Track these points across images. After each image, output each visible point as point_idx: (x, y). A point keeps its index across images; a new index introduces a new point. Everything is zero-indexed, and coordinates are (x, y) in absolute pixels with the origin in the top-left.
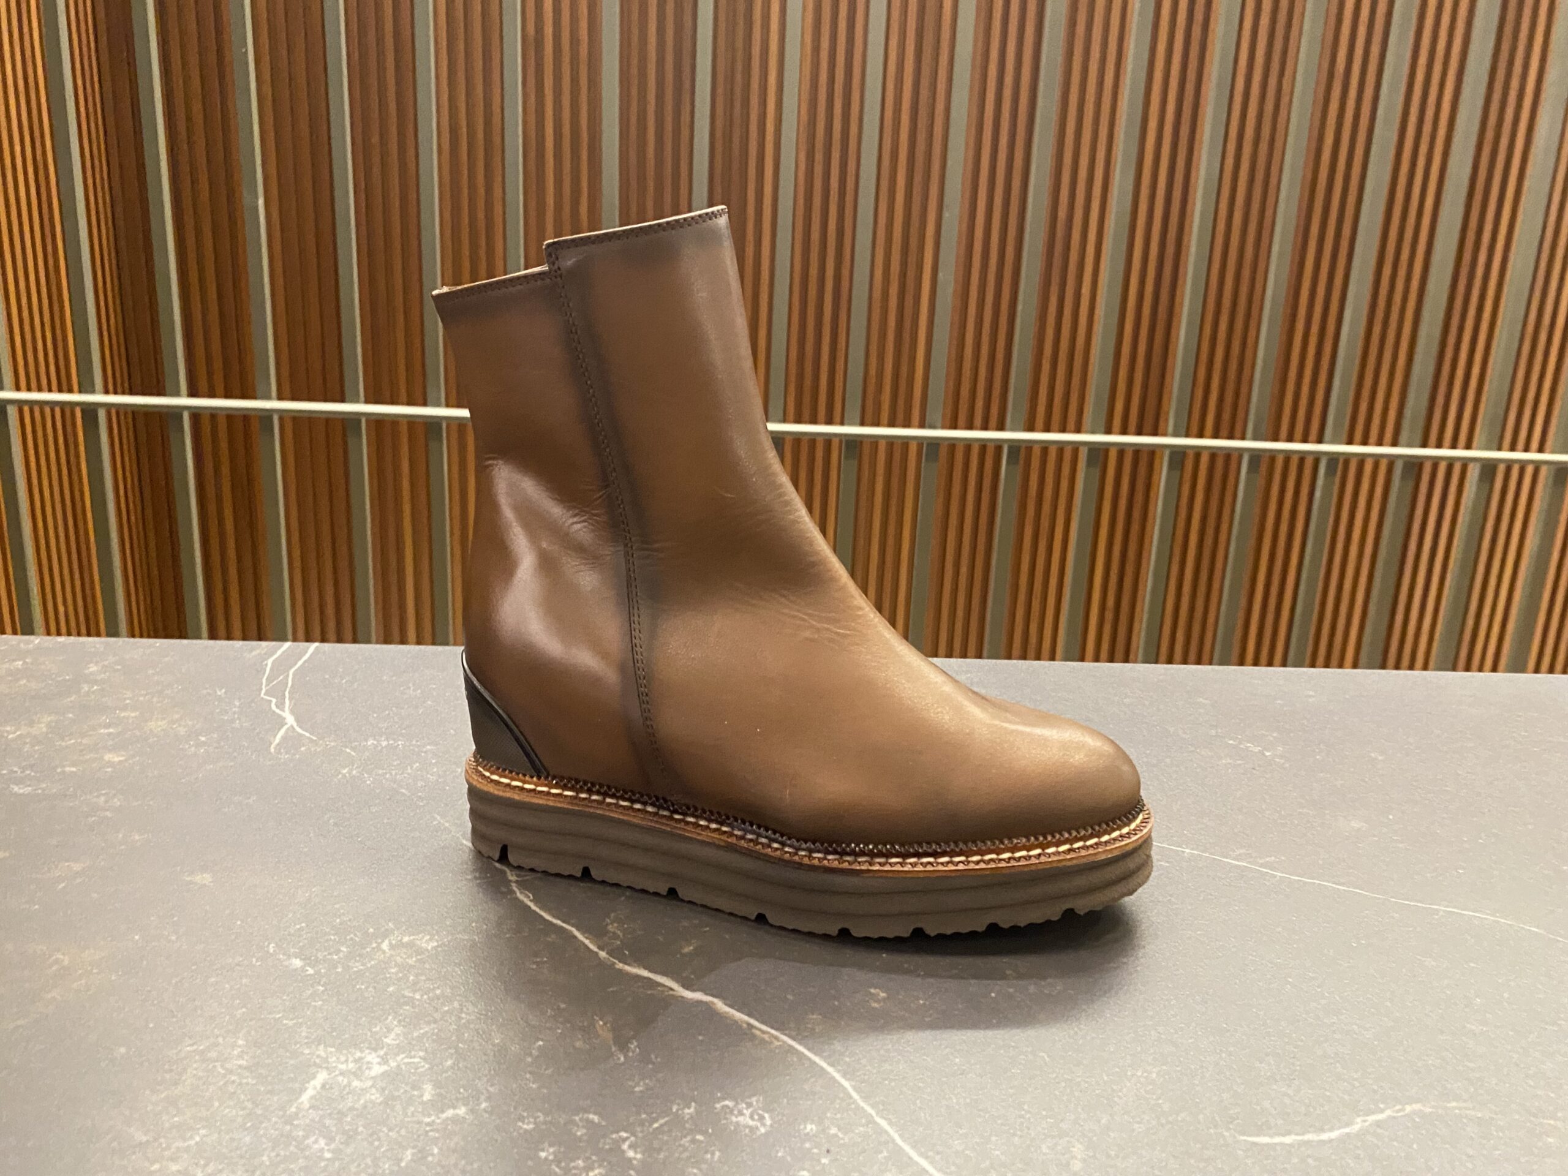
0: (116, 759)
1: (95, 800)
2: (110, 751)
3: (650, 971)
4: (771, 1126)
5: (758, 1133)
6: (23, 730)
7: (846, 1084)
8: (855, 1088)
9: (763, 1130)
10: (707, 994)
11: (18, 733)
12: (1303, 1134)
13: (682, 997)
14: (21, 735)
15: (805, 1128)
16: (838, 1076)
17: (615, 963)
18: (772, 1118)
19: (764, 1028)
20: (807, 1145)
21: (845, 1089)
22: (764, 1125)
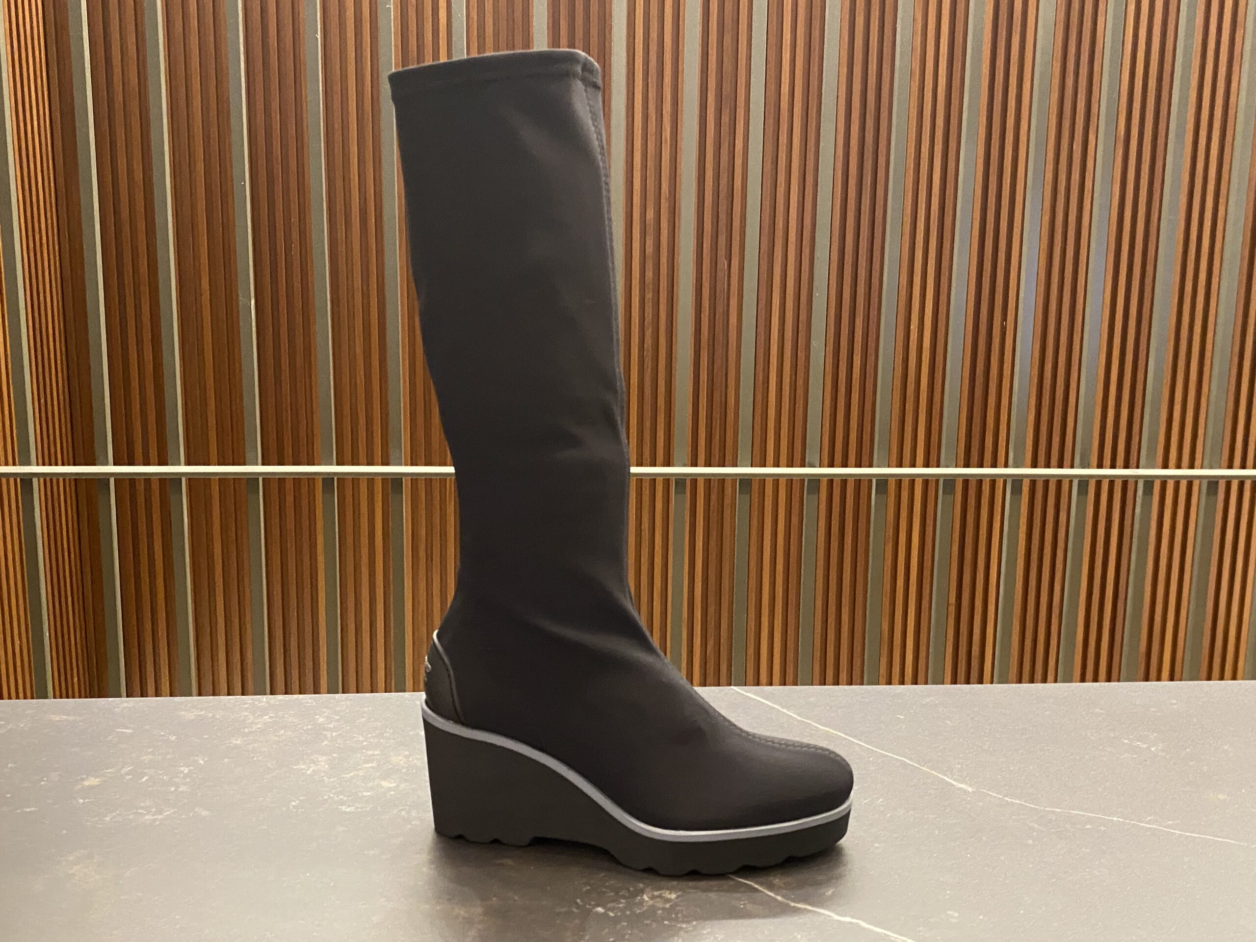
2: (382, 779)
6: (313, 767)
11: (311, 770)
13: (838, 920)
14: (313, 771)
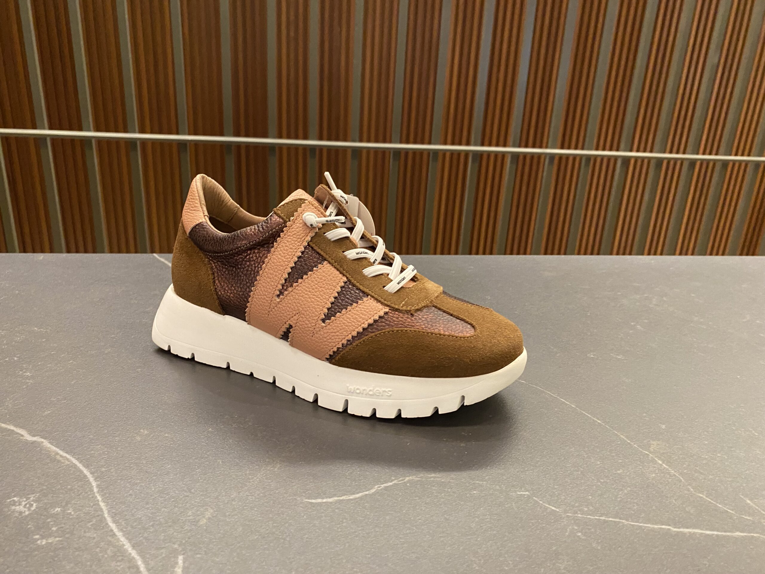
3: (16, 426)
4: (35, 510)
5: (24, 515)
7: (94, 484)
8: (98, 486)
9: (27, 513)
10: (42, 438)
12: (341, 496)
13: (27, 440)
15: (54, 510)
16: (91, 479)
18: (36, 505)
19: (65, 455)
20: (49, 520)
21: (93, 486)
22: (29, 510)
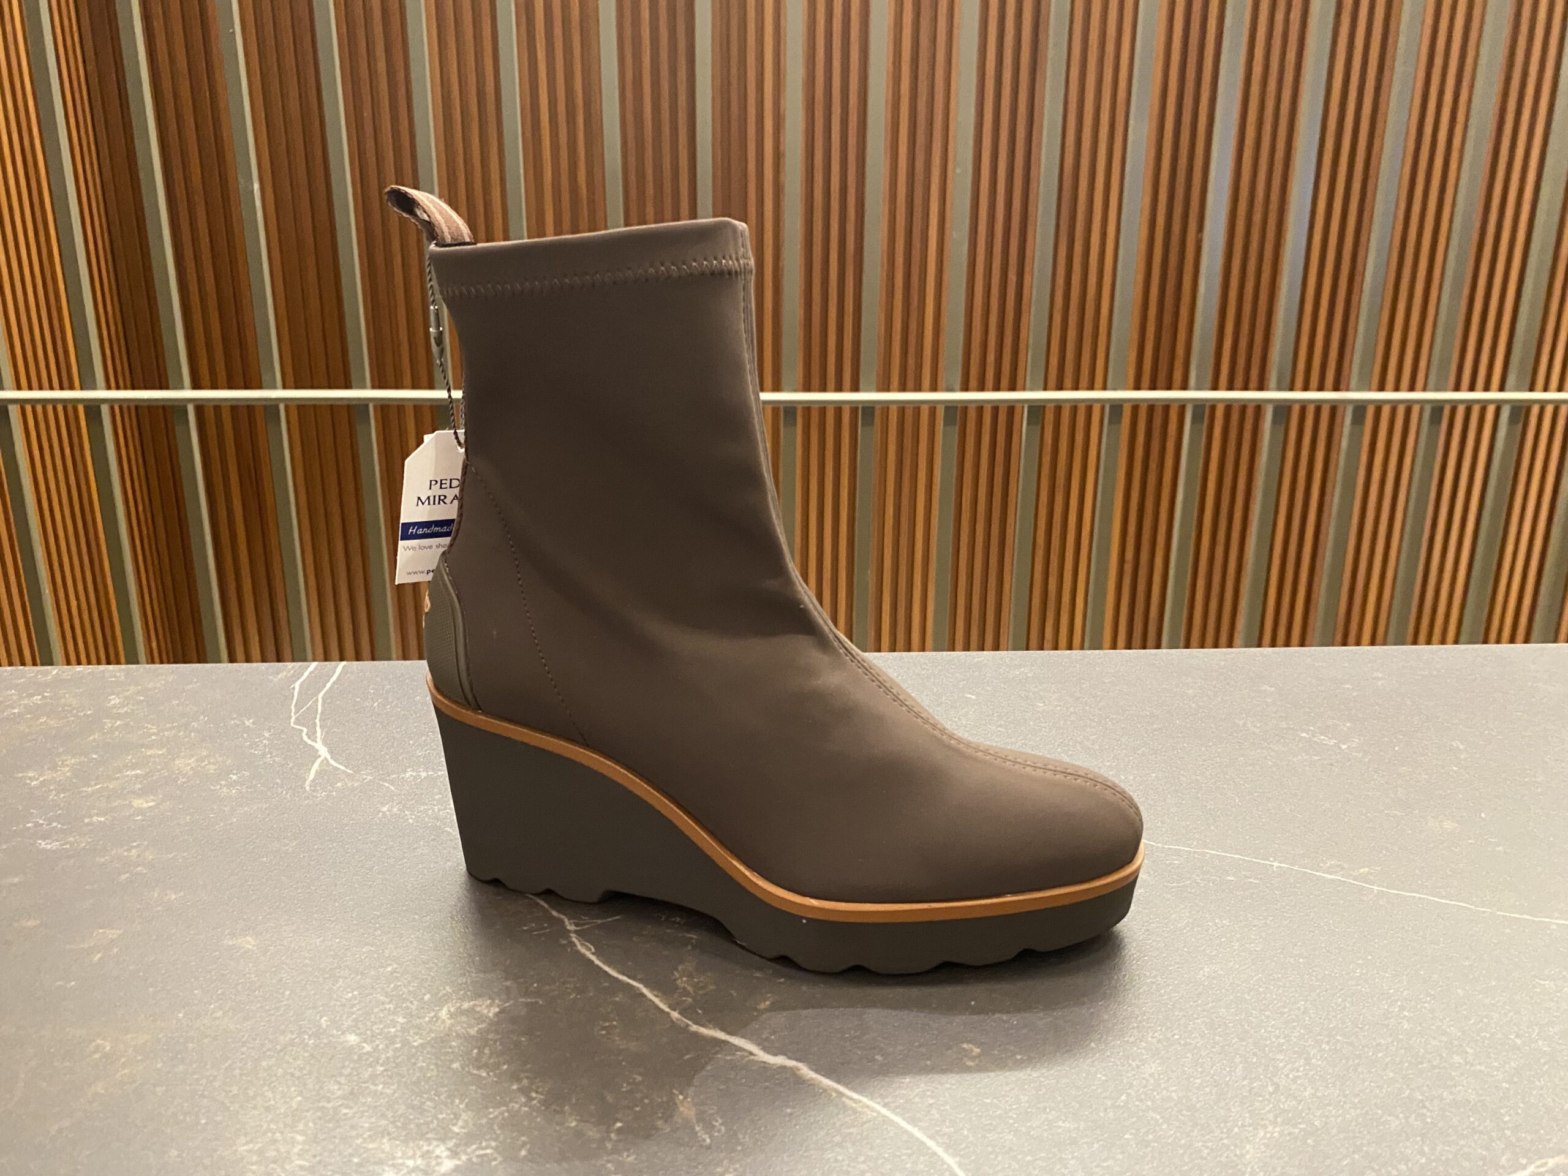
0: (145, 805)
1: (125, 854)
2: (139, 796)
3: (727, 1033)
6: (47, 776)
10: (790, 1058)
11: (41, 779)
13: (765, 1063)
14: (45, 780)
17: (688, 1025)
19: (855, 1096)
21: (949, 1167)
